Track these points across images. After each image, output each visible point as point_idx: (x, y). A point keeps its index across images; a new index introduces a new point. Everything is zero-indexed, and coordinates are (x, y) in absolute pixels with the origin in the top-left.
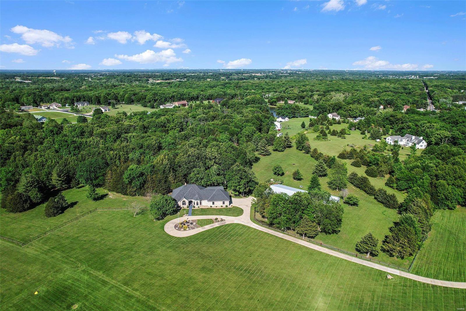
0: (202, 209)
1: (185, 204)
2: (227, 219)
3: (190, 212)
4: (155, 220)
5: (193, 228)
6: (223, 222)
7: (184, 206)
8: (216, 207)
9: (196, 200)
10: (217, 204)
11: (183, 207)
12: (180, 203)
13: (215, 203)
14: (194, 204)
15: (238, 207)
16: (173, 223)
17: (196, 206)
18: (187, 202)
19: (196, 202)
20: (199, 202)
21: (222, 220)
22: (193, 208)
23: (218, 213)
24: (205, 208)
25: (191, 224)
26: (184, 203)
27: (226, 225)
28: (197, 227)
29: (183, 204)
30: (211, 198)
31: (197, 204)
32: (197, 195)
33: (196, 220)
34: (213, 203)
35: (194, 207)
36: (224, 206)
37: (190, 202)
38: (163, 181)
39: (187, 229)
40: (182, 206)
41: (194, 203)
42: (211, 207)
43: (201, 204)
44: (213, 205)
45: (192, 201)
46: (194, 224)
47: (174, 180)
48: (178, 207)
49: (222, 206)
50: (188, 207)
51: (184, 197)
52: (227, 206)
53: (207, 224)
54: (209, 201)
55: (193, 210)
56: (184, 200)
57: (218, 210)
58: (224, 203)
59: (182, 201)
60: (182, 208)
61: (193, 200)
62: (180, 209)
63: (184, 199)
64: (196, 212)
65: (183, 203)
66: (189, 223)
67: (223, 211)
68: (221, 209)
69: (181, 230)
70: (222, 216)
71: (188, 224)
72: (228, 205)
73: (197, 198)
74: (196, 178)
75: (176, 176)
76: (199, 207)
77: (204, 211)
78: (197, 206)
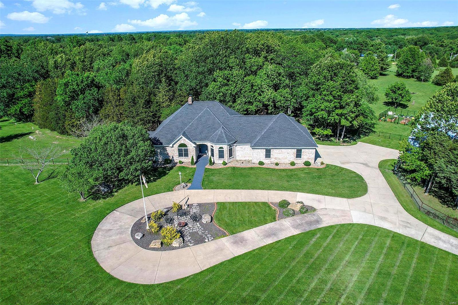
0: (234, 168)
1: (186, 155)
2: (322, 206)
3: (199, 176)
4: (82, 200)
5: (199, 240)
6: (309, 217)
7: (183, 159)
8: (277, 164)
9: (219, 141)
10: (280, 156)
11: (181, 162)
12: (172, 151)
13: (274, 153)
14: (213, 155)
15: (342, 169)
16: (132, 213)
17: (218, 161)
18: (191, 147)
19: (216, 148)
20: (226, 148)
21: (305, 210)
22: (208, 166)
23: (286, 184)
24: (243, 166)
25: (196, 218)
26: (183, 151)
27: (326, 228)
28: (216, 236)
29: (180, 155)
30: (263, 138)
31: (221, 155)
32: (221, 129)
33: (212, 204)
34: (268, 155)
35: (213, 163)
36: (300, 163)
37: (201, 150)
38: (141, 102)
39: (175, 244)
40: (177, 159)
41: (212, 150)
42: (261, 163)
43: (231, 154)
44: (266, 161)
45: (206, 146)
46: (204, 221)
47: (171, 100)
48: (168, 160)
49: (293, 164)
50: (192, 163)
51: (185, 135)
52: (307, 164)
53: (252, 225)
54: (255, 146)
55: (207, 170)
56: (182, 142)
57: (284, 174)
58: (299, 155)
59: (176, 146)
60: (178, 165)
61: (209, 144)
62: (171, 168)
63: (184, 140)
64: (215, 178)
65: (180, 151)
66: (185, 214)
67: (299, 179)
68: (291, 170)
69: (152, 245)
70: (299, 194)
71: (183, 219)
72: (312, 162)
73: (221, 137)
74: (221, 94)
75: (174, 93)
76: (225, 164)
77: (242, 175)
78: (221, 161)
